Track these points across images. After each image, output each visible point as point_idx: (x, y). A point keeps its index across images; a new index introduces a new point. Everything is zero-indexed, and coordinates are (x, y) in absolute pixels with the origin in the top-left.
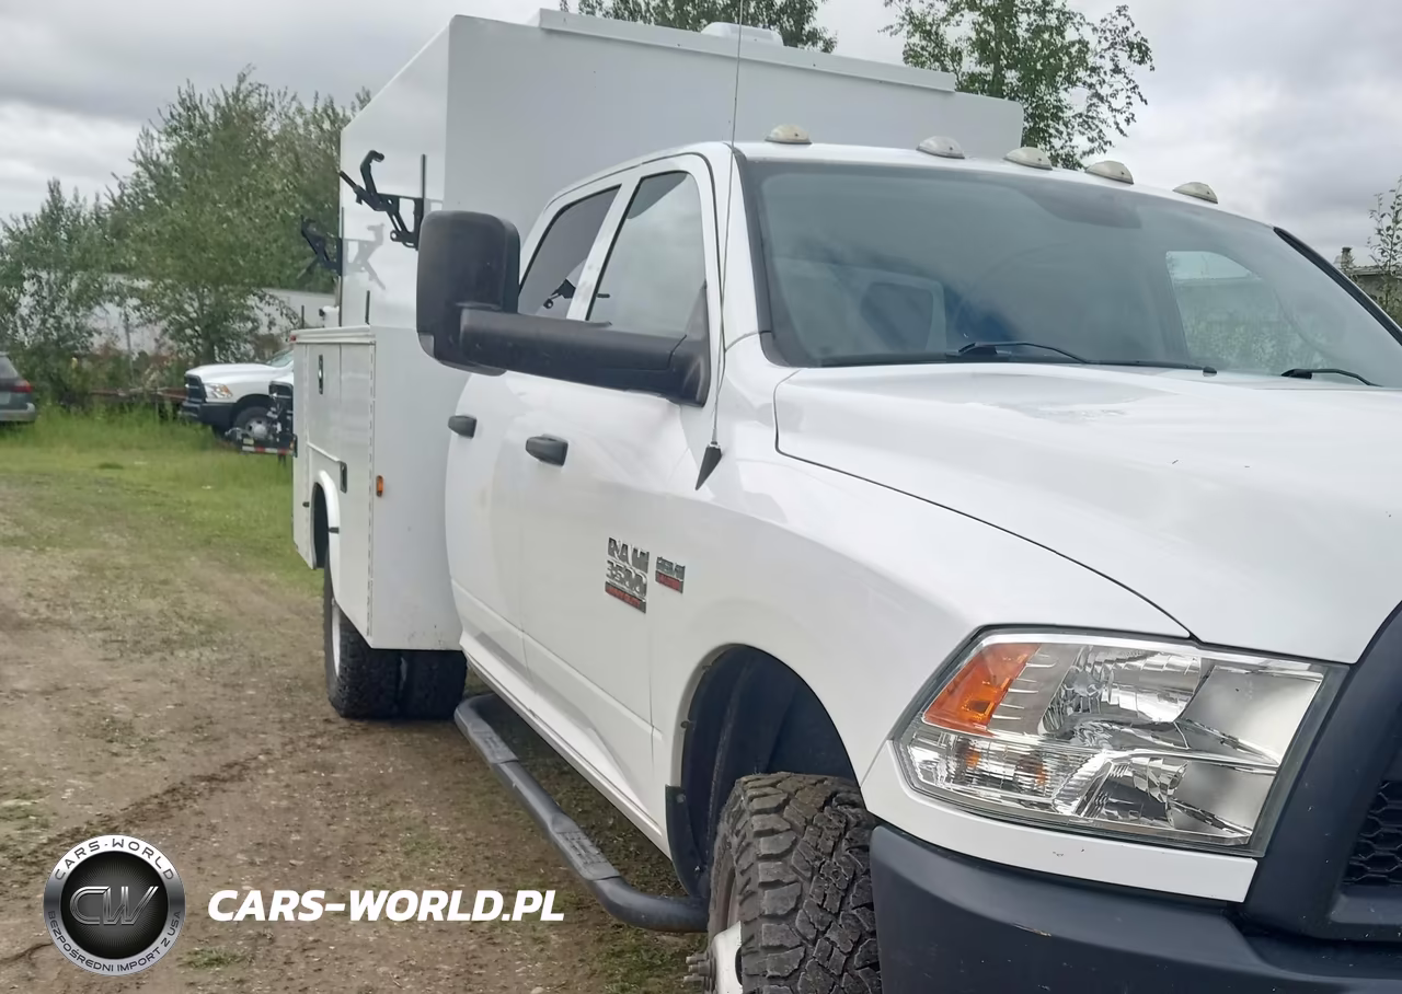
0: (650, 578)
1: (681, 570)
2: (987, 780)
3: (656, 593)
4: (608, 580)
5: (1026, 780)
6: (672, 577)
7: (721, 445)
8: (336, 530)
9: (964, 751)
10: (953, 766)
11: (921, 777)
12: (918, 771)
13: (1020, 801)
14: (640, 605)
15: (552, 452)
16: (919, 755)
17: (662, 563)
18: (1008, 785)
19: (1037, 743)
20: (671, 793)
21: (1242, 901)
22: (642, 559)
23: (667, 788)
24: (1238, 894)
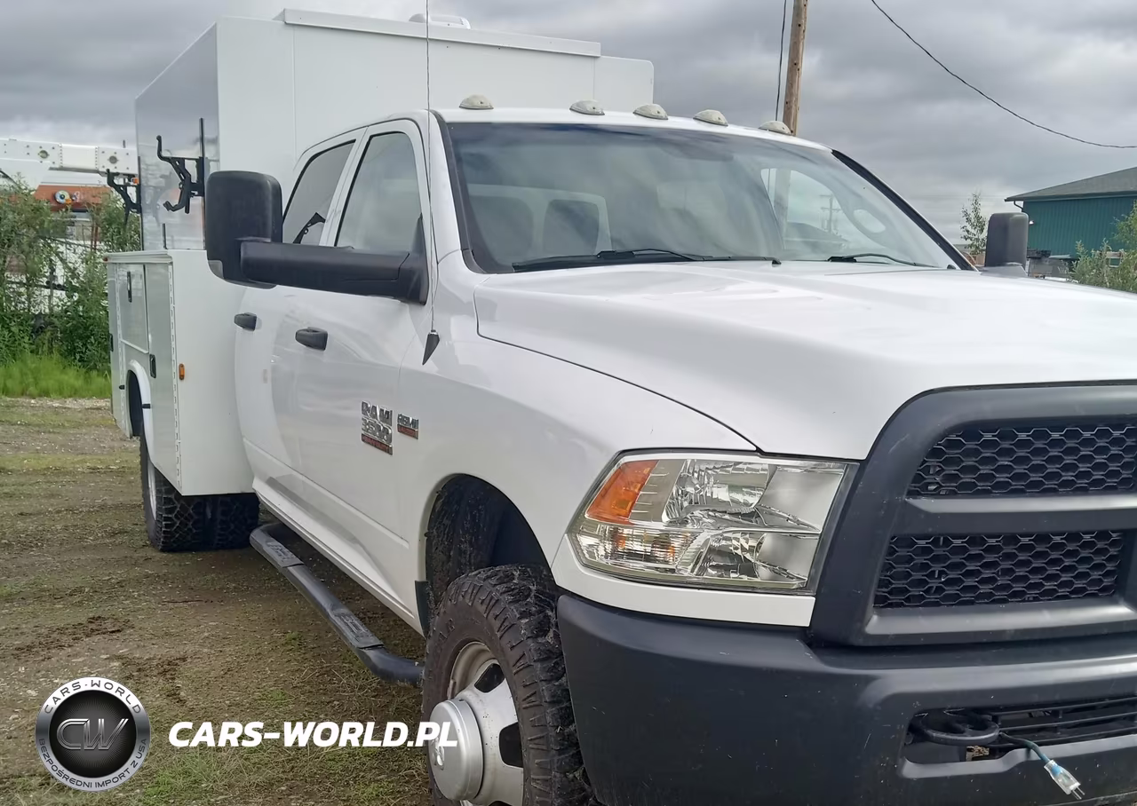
0: (393, 430)
1: (415, 423)
2: (632, 555)
3: (398, 440)
4: (363, 432)
5: (659, 554)
6: (409, 428)
7: (439, 332)
8: (148, 406)
9: (615, 537)
10: (609, 547)
11: (587, 556)
12: (585, 552)
13: (657, 569)
14: (388, 450)
15: (316, 340)
16: (586, 541)
17: (402, 419)
18: (648, 558)
19: (664, 528)
20: (420, 587)
21: (808, 625)
22: (387, 416)
23: (416, 582)
24: (805, 621)
